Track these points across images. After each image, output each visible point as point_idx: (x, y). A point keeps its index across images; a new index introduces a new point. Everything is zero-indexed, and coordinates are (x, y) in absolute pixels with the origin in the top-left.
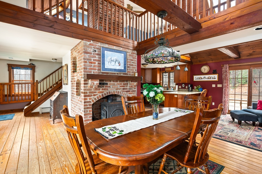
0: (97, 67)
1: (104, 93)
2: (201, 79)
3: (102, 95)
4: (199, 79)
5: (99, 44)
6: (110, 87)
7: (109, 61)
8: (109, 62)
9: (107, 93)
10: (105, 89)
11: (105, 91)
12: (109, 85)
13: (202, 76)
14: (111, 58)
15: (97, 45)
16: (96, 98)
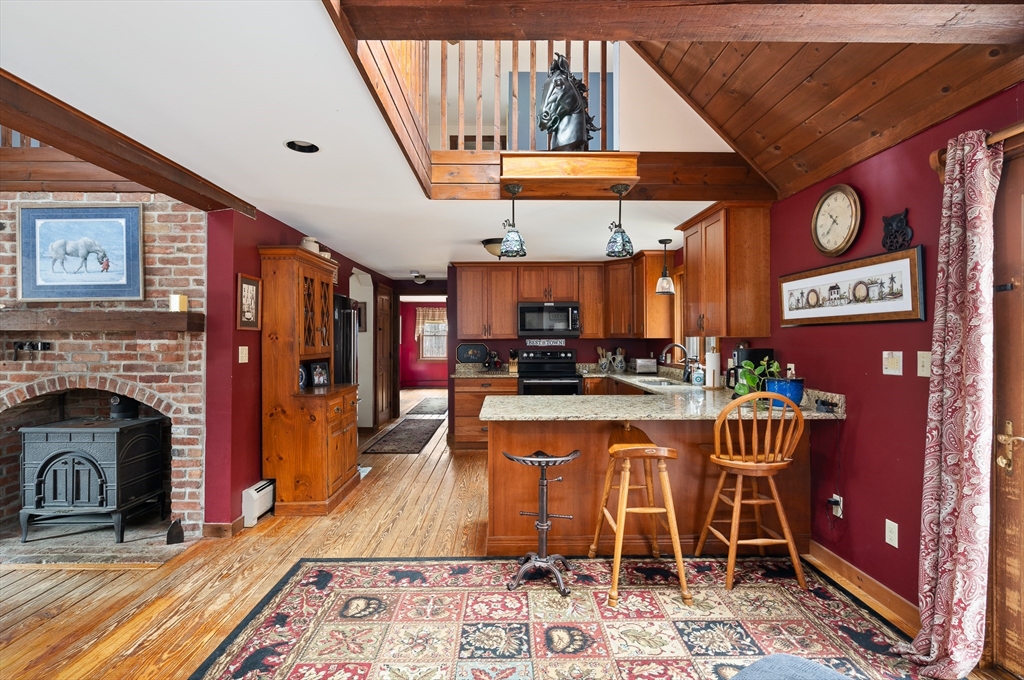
0: (8, 286)
1: (36, 381)
2: (818, 305)
3: (30, 389)
4: (809, 306)
5: (17, 200)
6: (61, 357)
7: (54, 256)
8: (55, 260)
9: (52, 382)
10: (40, 368)
11: (43, 373)
12: (56, 352)
13: (821, 282)
14: (64, 245)
15: (9, 202)
16: (5, 398)
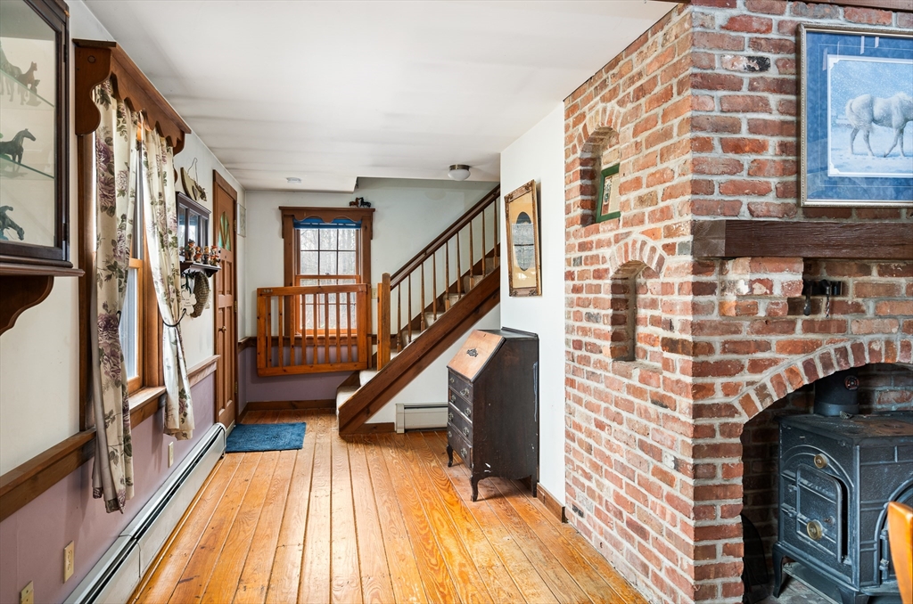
0: (774, 175)
1: (819, 352)
3: (809, 366)
5: (787, 17)
6: (858, 309)
7: (854, 123)
8: (856, 131)
9: (842, 352)
10: (824, 327)
11: (829, 337)
12: (850, 298)
14: (870, 105)
15: (775, 19)
16: (769, 385)
